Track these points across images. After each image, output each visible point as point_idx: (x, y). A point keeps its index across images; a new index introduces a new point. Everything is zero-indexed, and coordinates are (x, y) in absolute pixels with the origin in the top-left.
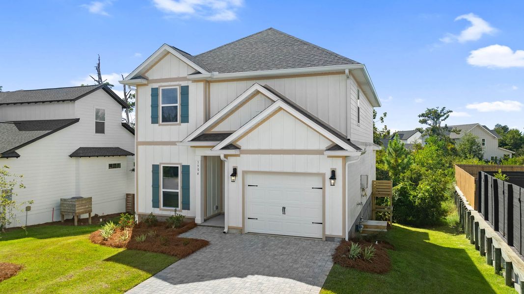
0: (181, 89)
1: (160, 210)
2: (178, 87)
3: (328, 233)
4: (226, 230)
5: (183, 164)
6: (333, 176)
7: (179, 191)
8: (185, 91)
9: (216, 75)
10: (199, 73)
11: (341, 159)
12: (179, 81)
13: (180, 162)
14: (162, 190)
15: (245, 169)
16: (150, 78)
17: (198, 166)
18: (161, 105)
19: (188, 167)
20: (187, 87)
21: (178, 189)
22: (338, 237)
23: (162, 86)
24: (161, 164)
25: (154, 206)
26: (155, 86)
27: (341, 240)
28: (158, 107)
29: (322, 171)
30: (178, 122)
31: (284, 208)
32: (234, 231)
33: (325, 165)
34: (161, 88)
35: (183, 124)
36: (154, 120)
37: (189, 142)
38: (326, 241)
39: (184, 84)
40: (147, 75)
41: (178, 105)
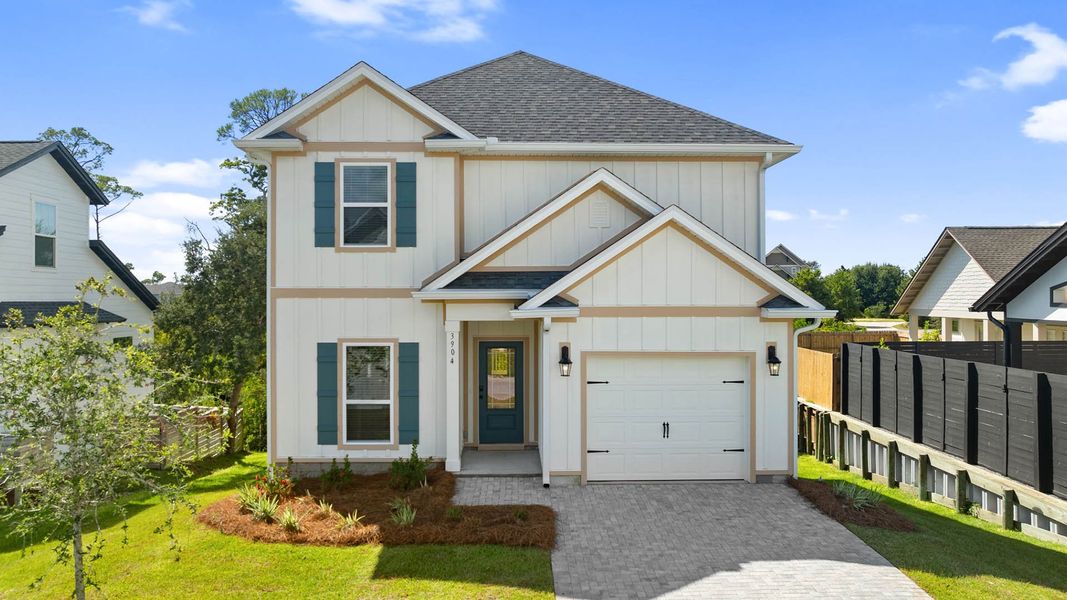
0: (398, 169)
1: (339, 449)
2: (388, 165)
3: (760, 467)
4: (546, 480)
5: (401, 341)
6: (772, 358)
7: (392, 402)
8: (407, 175)
9: (492, 143)
10: (450, 135)
11: (786, 324)
12: (391, 151)
13: (394, 336)
14: (344, 401)
15: (589, 348)
16: (311, 138)
17: (453, 343)
18: (342, 205)
19: (415, 346)
20: (413, 166)
21: (388, 398)
22: (779, 474)
23: (345, 160)
24: (342, 340)
25: (321, 441)
26: (326, 157)
27: (784, 478)
28: (333, 207)
29: (748, 348)
30: (389, 245)
31: (666, 426)
32: (562, 482)
33: (755, 336)
34: (342, 165)
35: (403, 251)
36: (324, 237)
37: (441, 292)
38: (757, 482)
39: (404, 157)
40: (302, 130)
41: (389, 205)
